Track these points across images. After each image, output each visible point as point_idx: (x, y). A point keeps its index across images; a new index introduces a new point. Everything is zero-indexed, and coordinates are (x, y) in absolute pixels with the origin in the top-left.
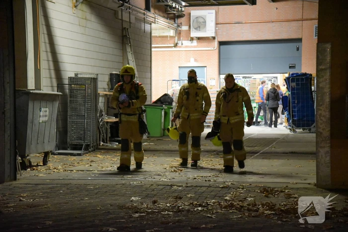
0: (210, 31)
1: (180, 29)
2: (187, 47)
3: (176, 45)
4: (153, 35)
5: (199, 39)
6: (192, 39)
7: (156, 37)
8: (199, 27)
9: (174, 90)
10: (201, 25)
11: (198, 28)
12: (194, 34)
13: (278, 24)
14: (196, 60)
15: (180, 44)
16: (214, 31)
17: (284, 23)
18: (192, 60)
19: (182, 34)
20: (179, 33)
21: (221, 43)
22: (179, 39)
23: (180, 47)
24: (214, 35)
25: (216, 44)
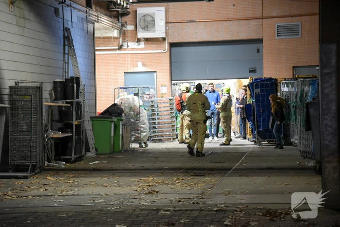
0: (159, 31)
1: (124, 29)
2: (133, 49)
3: (120, 48)
4: (96, 35)
5: (147, 40)
6: (139, 40)
7: (99, 38)
8: (147, 27)
9: (122, 99)
10: (149, 24)
11: (146, 28)
12: (141, 35)
13: (236, 23)
14: (144, 65)
15: (125, 47)
16: (164, 31)
17: (242, 22)
18: (140, 64)
19: (128, 34)
20: (123, 34)
21: (172, 45)
22: (124, 40)
23: (125, 50)
24: (163, 36)
25: (166, 46)
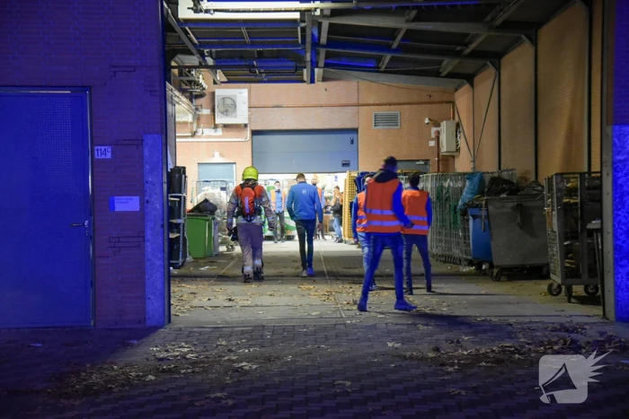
0: (241, 116)
1: (198, 112)
2: (209, 137)
3: (194, 134)
4: (177, 120)
5: (225, 126)
6: (216, 127)
7: (179, 123)
8: (227, 111)
9: (206, 195)
10: (230, 107)
11: (225, 112)
12: (220, 120)
13: (329, 109)
14: (221, 155)
15: (199, 134)
16: (247, 116)
17: (335, 109)
18: (217, 154)
19: (202, 120)
20: (197, 118)
21: (255, 133)
22: (198, 127)
23: (199, 137)
24: (246, 122)
25: (248, 133)
